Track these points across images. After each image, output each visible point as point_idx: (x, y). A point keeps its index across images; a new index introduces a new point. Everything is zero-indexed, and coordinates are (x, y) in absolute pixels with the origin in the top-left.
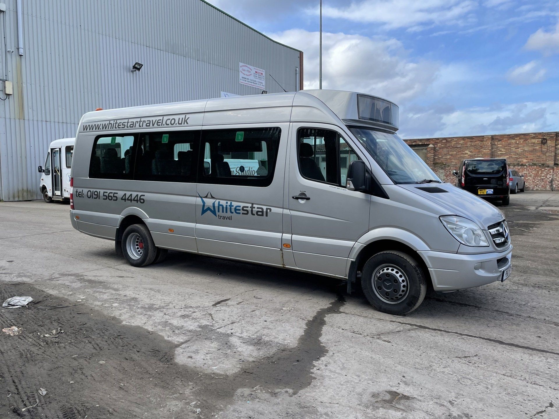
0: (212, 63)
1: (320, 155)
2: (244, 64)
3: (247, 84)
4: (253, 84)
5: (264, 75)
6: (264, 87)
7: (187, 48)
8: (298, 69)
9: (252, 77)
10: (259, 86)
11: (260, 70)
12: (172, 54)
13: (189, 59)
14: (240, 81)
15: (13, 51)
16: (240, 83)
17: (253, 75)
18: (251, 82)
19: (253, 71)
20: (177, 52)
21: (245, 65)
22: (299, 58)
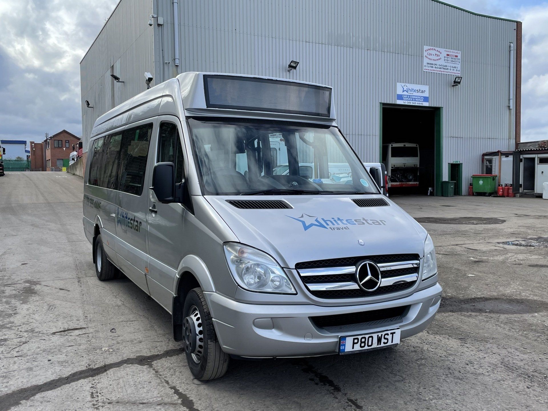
0: (386, 51)
1: (537, 155)
2: (430, 47)
3: (434, 70)
4: (442, 70)
5: (459, 57)
6: (460, 72)
7: (354, 38)
8: (513, 46)
9: (442, 62)
10: (452, 71)
11: (453, 52)
12: (336, 47)
13: (357, 49)
14: (424, 68)
15: (169, 63)
16: (424, 70)
17: (443, 59)
18: (441, 68)
19: (444, 54)
20: (342, 44)
21: (432, 48)
22: (515, 31)
